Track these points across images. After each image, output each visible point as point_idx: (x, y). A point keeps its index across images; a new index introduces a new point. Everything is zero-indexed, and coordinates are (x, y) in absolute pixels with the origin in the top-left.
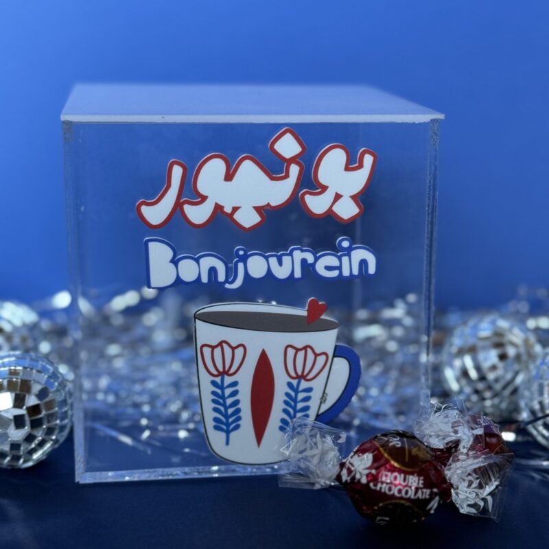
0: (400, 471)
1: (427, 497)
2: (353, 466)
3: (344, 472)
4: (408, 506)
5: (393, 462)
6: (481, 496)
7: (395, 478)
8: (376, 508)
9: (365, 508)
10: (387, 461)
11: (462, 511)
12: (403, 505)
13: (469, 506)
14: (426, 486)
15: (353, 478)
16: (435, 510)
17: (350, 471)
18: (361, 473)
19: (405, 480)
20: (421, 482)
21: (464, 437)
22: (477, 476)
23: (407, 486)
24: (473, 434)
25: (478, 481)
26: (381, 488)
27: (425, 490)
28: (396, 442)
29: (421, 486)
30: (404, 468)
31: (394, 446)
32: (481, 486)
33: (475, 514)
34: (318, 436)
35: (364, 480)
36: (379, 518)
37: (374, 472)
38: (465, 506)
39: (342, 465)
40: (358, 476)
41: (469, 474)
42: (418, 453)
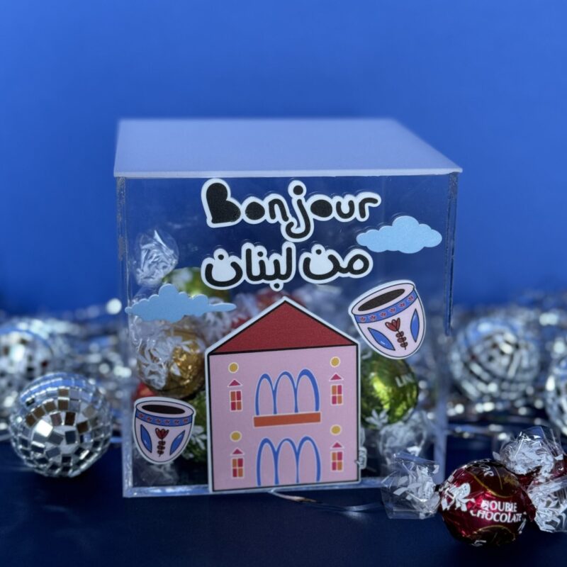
0: (497, 499)
1: (520, 520)
2: (452, 495)
3: (444, 502)
4: (505, 529)
5: (490, 491)
6: (558, 514)
7: (494, 505)
8: (475, 532)
9: (464, 532)
10: (485, 491)
11: (541, 529)
12: (500, 529)
13: (547, 523)
14: (519, 510)
15: (454, 506)
16: (523, 530)
17: (449, 500)
18: (461, 502)
19: (502, 507)
20: (515, 507)
21: (547, 463)
22: (555, 497)
23: (504, 512)
24: (555, 460)
25: (556, 502)
26: (481, 515)
27: (518, 515)
28: (488, 472)
29: (515, 511)
30: (499, 496)
31: (488, 476)
32: (558, 506)
33: (553, 531)
34: (418, 469)
35: (464, 509)
36: (477, 541)
37: (473, 500)
38: (544, 523)
39: (441, 495)
40: (458, 505)
41: (549, 496)
42: (509, 480)
